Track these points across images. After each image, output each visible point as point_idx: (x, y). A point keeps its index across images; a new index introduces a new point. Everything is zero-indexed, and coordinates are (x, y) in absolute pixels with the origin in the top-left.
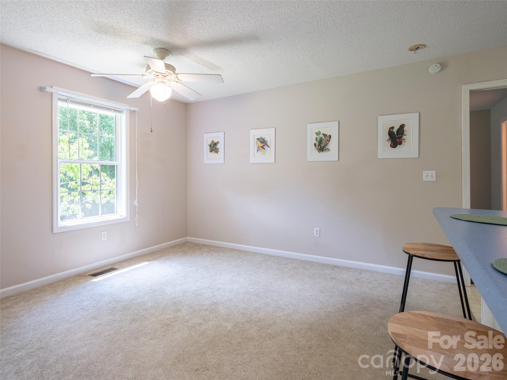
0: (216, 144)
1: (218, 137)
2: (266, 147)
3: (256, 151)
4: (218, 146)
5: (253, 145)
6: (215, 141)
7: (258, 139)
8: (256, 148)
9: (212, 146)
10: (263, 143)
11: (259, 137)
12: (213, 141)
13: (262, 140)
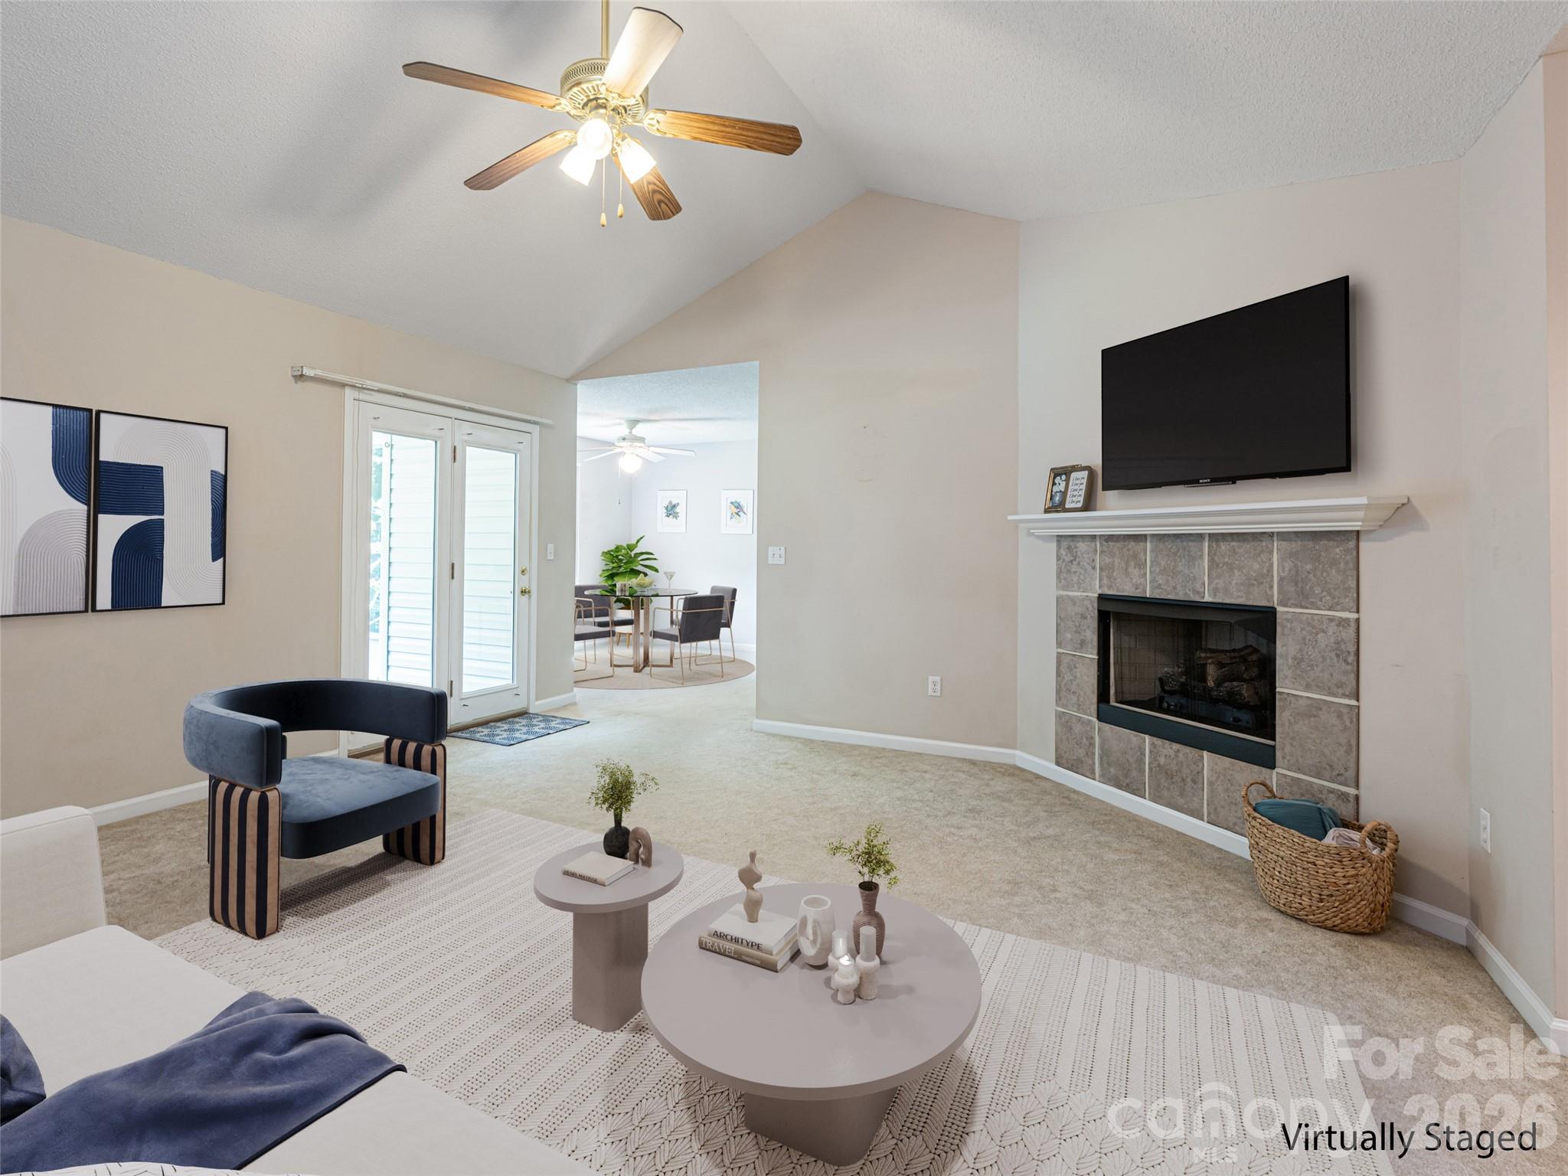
0: (674, 506)
1: (677, 497)
2: (741, 513)
3: (729, 518)
4: (678, 509)
5: (726, 510)
6: (674, 502)
7: (732, 503)
8: (729, 515)
9: (669, 508)
10: (738, 508)
11: (733, 501)
12: (670, 502)
13: (737, 505)
